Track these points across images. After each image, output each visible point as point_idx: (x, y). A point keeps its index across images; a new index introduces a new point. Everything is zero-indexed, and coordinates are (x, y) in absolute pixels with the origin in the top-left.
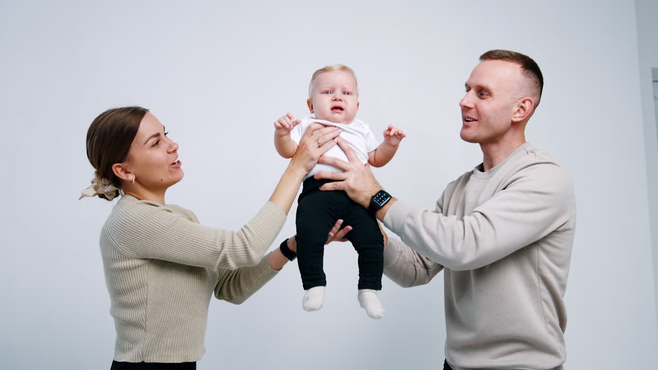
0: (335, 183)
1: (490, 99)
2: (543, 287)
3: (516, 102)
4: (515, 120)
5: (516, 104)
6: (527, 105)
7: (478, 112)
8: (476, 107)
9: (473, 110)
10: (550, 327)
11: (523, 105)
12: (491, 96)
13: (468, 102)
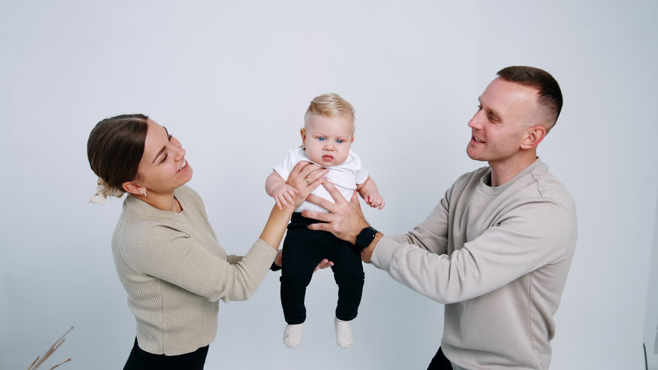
0: (321, 224)
1: (499, 125)
2: (533, 309)
3: (526, 129)
4: (523, 146)
5: (527, 132)
6: (538, 134)
7: (485, 135)
8: (484, 129)
9: (481, 131)
10: (536, 344)
11: (535, 133)
12: (500, 122)
13: (477, 123)
